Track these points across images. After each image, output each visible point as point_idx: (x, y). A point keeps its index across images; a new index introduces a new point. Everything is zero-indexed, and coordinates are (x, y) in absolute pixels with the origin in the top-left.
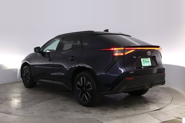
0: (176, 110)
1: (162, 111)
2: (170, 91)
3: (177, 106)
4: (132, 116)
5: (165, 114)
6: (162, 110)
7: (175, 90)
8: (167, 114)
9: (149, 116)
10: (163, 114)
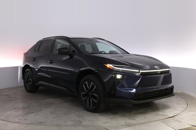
0: (191, 117)
1: (176, 119)
2: (185, 97)
3: (192, 113)
4: (143, 124)
5: (179, 122)
6: (176, 117)
7: (190, 96)
8: (182, 121)
9: (161, 123)
10: (177, 122)
